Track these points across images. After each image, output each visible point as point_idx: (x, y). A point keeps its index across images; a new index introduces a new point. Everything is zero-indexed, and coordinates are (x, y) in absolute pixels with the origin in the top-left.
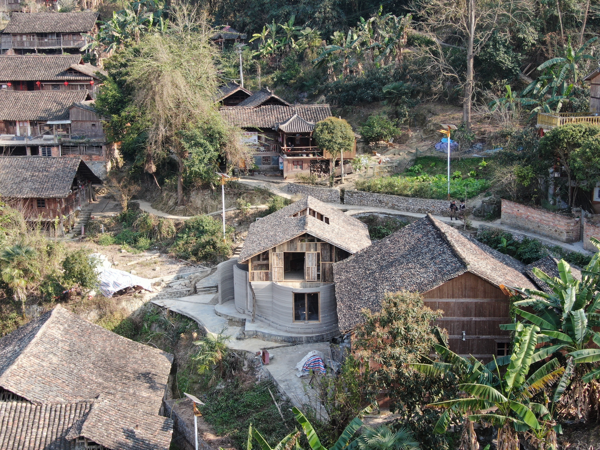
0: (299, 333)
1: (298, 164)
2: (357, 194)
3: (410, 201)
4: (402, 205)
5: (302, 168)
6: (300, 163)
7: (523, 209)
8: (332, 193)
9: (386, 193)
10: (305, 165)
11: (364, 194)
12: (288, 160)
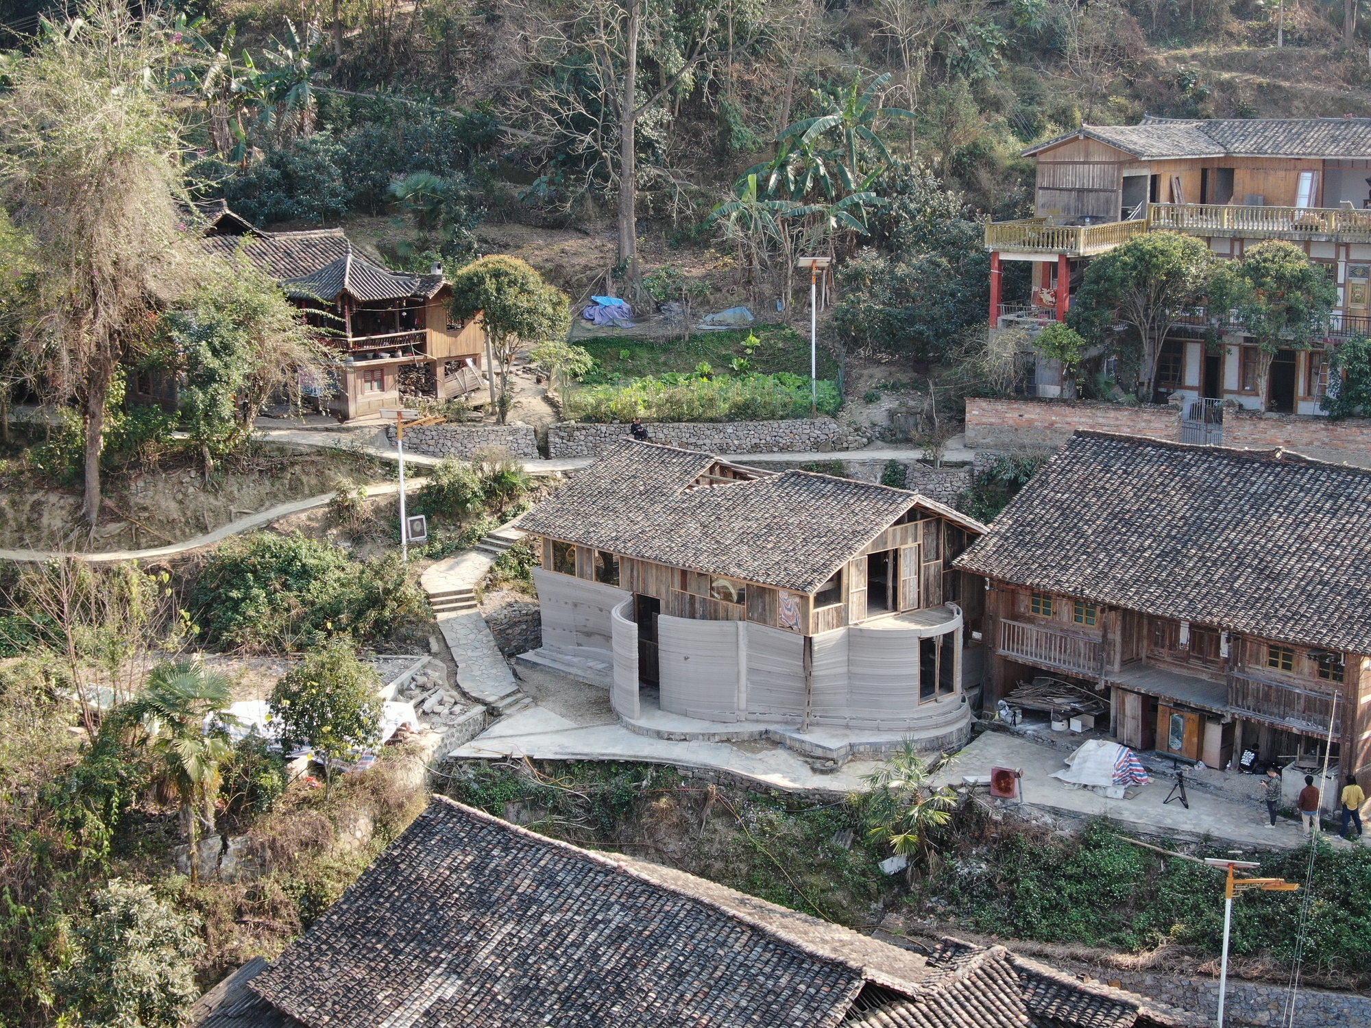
0: (937, 726)
1: (374, 379)
2: (584, 432)
3: (730, 431)
4: (707, 441)
5: (382, 388)
6: (377, 374)
7: (1038, 410)
8: (518, 436)
9: (660, 420)
10: (389, 379)
11: (604, 429)
12: (357, 369)
